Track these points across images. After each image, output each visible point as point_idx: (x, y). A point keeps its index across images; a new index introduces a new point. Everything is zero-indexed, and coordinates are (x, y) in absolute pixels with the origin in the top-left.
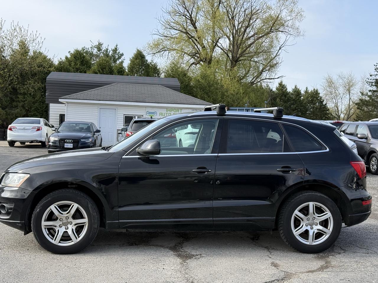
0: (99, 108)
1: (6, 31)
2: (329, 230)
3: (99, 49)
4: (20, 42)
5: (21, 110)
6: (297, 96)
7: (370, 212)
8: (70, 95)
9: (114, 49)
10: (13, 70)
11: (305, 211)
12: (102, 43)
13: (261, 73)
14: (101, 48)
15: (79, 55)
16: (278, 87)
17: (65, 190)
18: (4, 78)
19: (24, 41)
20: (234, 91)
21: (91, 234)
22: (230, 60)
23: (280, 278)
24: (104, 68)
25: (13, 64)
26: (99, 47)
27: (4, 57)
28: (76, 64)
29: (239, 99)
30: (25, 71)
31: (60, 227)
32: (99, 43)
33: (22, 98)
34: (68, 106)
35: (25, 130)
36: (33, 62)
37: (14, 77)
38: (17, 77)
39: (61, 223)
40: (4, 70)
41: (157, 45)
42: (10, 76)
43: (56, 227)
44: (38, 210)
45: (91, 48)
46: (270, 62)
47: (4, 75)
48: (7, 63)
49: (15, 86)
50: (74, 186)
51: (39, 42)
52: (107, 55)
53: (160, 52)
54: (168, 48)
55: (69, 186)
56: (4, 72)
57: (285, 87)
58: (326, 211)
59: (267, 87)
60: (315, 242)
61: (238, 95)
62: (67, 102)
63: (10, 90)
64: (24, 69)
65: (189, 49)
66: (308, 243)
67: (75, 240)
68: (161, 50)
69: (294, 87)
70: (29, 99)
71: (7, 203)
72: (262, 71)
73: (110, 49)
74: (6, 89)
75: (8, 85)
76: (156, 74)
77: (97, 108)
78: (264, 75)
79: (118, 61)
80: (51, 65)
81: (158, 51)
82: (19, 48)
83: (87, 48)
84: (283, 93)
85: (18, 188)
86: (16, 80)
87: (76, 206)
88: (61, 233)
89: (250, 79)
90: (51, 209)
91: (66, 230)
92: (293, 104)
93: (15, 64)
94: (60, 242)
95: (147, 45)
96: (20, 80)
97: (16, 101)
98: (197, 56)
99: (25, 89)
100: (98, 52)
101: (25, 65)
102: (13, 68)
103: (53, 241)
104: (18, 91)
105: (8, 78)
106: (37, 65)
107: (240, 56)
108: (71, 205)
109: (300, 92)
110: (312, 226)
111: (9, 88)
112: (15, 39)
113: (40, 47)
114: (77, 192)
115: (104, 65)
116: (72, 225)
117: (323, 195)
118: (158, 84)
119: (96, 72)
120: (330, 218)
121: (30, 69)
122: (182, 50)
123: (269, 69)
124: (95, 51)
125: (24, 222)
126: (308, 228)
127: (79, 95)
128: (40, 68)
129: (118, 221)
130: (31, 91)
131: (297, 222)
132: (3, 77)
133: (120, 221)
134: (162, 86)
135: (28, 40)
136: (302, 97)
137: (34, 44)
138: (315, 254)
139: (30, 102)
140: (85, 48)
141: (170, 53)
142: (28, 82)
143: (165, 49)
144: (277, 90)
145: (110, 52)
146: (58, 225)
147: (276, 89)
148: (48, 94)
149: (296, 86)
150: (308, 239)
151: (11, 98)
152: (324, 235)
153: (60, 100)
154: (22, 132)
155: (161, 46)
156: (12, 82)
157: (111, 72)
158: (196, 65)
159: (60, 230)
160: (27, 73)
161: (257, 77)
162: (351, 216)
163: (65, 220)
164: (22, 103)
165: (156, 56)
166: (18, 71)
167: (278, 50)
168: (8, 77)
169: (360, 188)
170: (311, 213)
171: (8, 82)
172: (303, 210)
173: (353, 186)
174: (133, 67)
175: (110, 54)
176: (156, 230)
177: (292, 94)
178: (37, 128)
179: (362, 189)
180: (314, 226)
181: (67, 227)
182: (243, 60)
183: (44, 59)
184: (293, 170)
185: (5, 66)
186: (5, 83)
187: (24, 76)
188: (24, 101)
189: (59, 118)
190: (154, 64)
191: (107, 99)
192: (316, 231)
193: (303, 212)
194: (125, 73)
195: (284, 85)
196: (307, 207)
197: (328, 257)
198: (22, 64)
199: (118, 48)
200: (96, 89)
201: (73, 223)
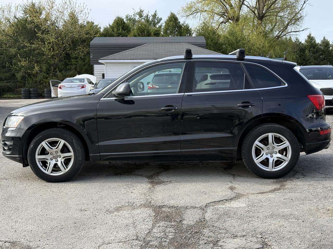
0: (133, 67)
1: (58, 5)
2: (288, 157)
3: (141, 16)
4: (70, 14)
5: (74, 72)
6: (326, 46)
7: (329, 140)
8: (107, 57)
9: (154, 14)
10: (65, 38)
11: (265, 141)
12: (143, 10)
13: (286, 27)
14: (142, 14)
15: (120, 22)
16: (307, 39)
17: (53, 129)
18: (59, 45)
19: (73, 12)
20: (260, 45)
21: (77, 165)
22: (256, 16)
23: (230, 198)
24: (142, 32)
25: (65, 33)
26: (140, 14)
27: (57, 27)
28: (118, 30)
29: (264, 52)
30: (75, 38)
31: (51, 159)
32: (140, 10)
33: (75, 62)
34: (107, 66)
35: (72, 88)
36: (81, 30)
37: (67, 44)
38: (69, 44)
39: (52, 156)
40: (58, 38)
41: (190, 8)
42: (63, 43)
43: (47, 160)
44: (32, 146)
45: (134, 15)
46: (295, 16)
47: (58, 43)
48: (60, 32)
49: (68, 52)
50: (63, 126)
51: (85, 13)
52: (148, 21)
53: (193, 14)
54: (199, 10)
55: (58, 126)
56: (58, 40)
57: (314, 39)
58: (285, 141)
59: (297, 40)
60: (274, 169)
61: (264, 49)
62: (106, 63)
63: (64, 55)
64: (75, 37)
65: (219, 9)
66: (268, 170)
67: (64, 171)
68: (194, 13)
69: (322, 39)
70: (80, 62)
71: (8, 141)
72: (288, 25)
73: (150, 15)
74: (61, 55)
75: (62, 51)
76: (188, 34)
77: (131, 66)
78: (290, 28)
79: (157, 25)
80: (97, 31)
81: (191, 13)
82: (70, 19)
83: (130, 15)
84: (312, 44)
85: (15, 128)
86: (69, 47)
87: (62, 142)
88: (52, 165)
89: (276, 33)
90: (42, 145)
91: (56, 163)
92: (322, 54)
93: (67, 33)
94: (51, 173)
95: (181, 9)
96: (71, 46)
97: (70, 65)
98: (226, 16)
99: (76, 54)
100: (140, 19)
101: (75, 33)
102: (65, 37)
103: (46, 172)
104: (70, 56)
105: (62, 46)
106: (85, 33)
107: (266, 12)
108: (58, 142)
109: (329, 43)
110: (272, 154)
111: (63, 54)
112: (66, 11)
113: (87, 17)
114: (63, 130)
115: (143, 29)
116: (61, 158)
117: (281, 127)
118: (185, 43)
119: (136, 36)
120: (288, 146)
121: (79, 37)
122: (212, 11)
123: (294, 23)
124: (137, 18)
125: (22, 156)
126: (269, 156)
127: (116, 56)
128: (88, 35)
129: (99, 154)
130: (81, 55)
131: (258, 151)
132: (57, 45)
133: (101, 154)
134: (188, 44)
135: (77, 11)
136: (331, 48)
137: (82, 15)
138: (275, 179)
139: (81, 65)
140: (128, 16)
141: (201, 15)
142: (78, 47)
143: (198, 11)
144: (306, 42)
145: (150, 18)
146: (49, 158)
147: (304, 42)
148: (92, 57)
149: (324, 37)
150: (268, 167)
151: (65, 63)
152: (283, 162)
153: (100, 61)
154: (69, 90)
155: (193, 8)
156: (65, 49)
157: (149, 35)
158: (225, 23)
159: (51, 162)
160: (77, 40)
161: (283, 31)
162: (308, 145)
163: (55, 154)
164: (75, 66)
165: (190, 18)
166: (69, 39)
167: (303, 4)
168: (62, 44)
169: (320, 118)
170: (271, 143)
171: (62, 49)
172: (264, 141)
173: (314, 116)
174: (167, 29)
175: (150, 19)
176: (135, 161)
177: (321, 45)
178: (81, 86)
179: (321, 119)
180: (274, 155)
181: (57, 160)
182: (268, 15)
183: (91, 27)
184: (251, 105)
185: (59, 35)
186: (59, 49)
187: (75, 43)
188: (76, 64)
189: (102, 77)
190: (186, 25)
191: (139, 58)
192: (276, 159)
193: (263, 142)
194: (161, 35)
195: (312, 37)
196: (267, 138)
197: (286, 181)
198: (73, 32)
199: (157, 14)
200: (130, 50)
201: (62, 157)
